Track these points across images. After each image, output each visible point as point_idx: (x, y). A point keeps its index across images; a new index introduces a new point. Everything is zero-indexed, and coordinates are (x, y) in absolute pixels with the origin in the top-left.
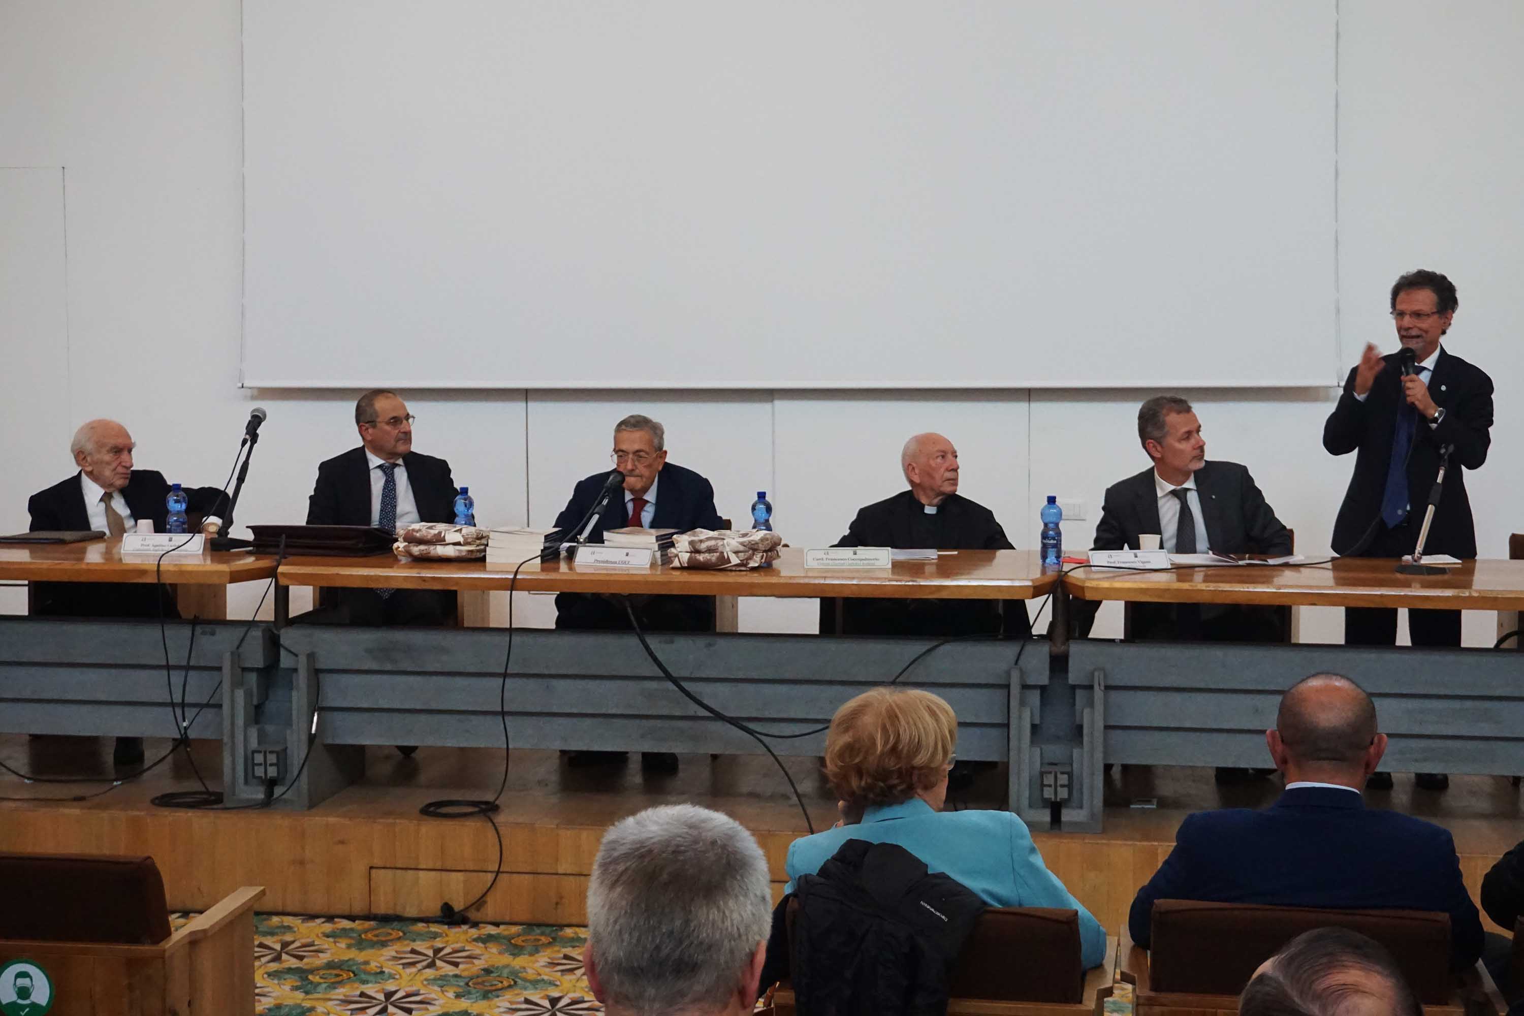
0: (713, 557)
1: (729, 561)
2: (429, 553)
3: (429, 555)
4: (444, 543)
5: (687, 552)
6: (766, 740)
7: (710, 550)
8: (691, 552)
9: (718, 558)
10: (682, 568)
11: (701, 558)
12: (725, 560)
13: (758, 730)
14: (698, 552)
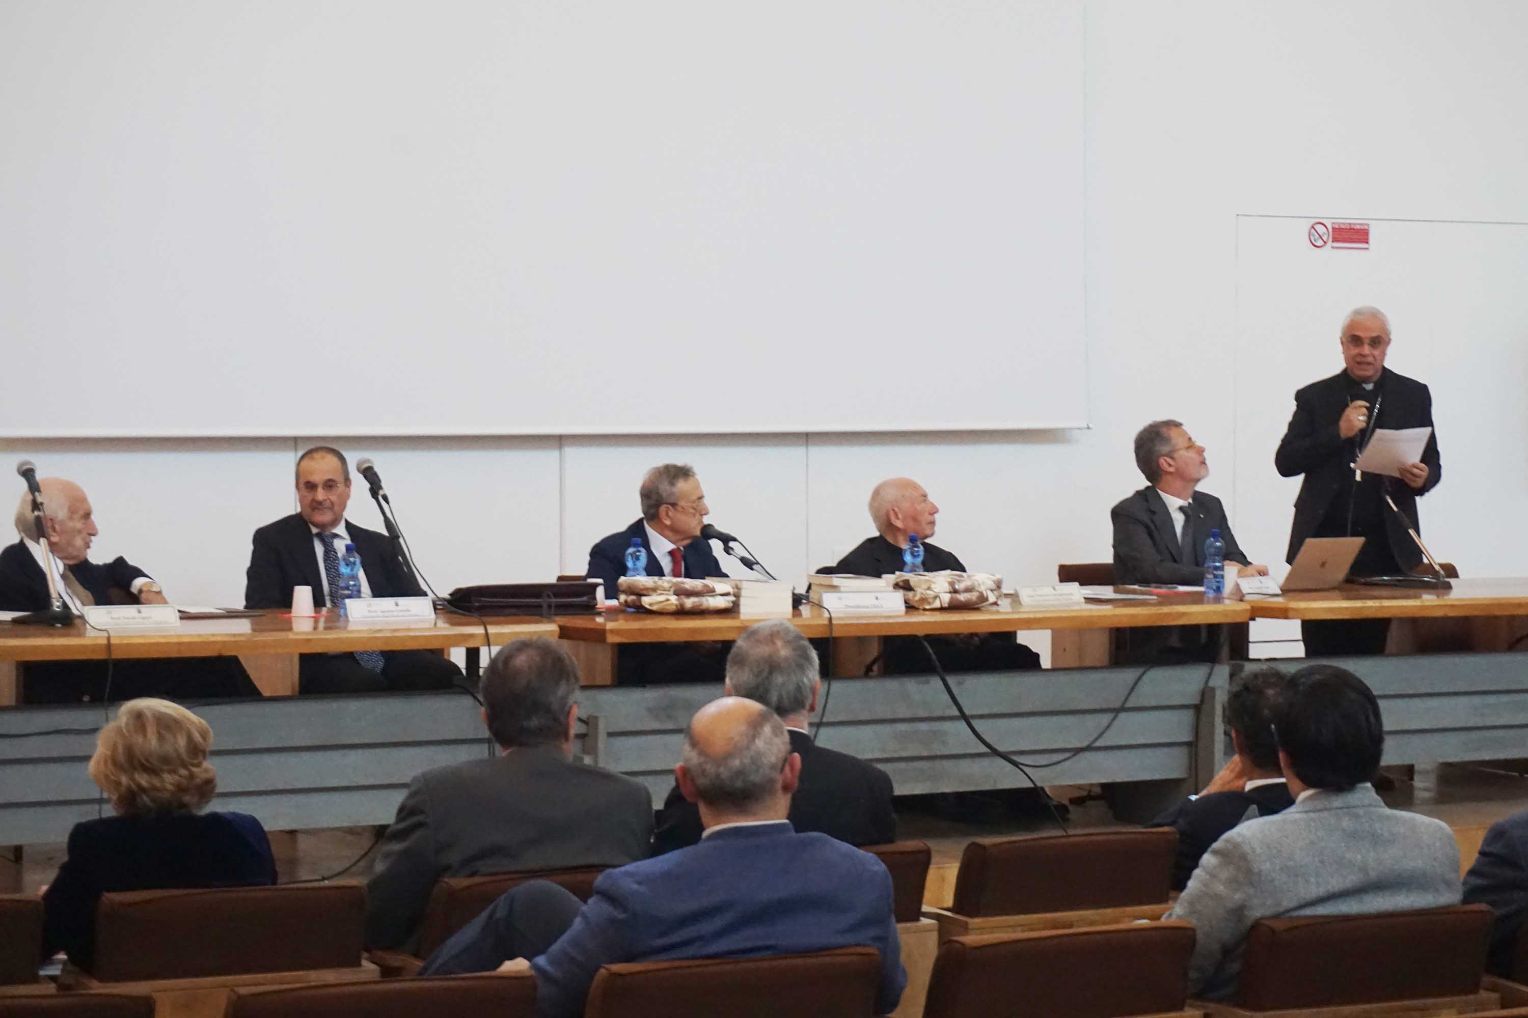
0: (973, 596)
1: (987, 599)
2: (702, 605)
3: (700, 607)
4: (714, 594)
5: (946, 592)
6: (1026, 769)
7: (968, 590)
8: (950, 592)
9: (978, 598)
10: (942, 609)
11: (962, 597)
12: (983, 599)
13: (1021, 762)
14: (955, 591)
